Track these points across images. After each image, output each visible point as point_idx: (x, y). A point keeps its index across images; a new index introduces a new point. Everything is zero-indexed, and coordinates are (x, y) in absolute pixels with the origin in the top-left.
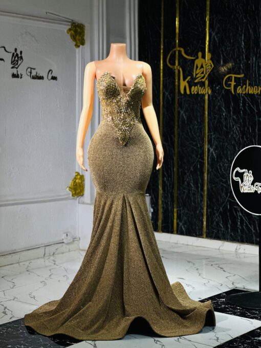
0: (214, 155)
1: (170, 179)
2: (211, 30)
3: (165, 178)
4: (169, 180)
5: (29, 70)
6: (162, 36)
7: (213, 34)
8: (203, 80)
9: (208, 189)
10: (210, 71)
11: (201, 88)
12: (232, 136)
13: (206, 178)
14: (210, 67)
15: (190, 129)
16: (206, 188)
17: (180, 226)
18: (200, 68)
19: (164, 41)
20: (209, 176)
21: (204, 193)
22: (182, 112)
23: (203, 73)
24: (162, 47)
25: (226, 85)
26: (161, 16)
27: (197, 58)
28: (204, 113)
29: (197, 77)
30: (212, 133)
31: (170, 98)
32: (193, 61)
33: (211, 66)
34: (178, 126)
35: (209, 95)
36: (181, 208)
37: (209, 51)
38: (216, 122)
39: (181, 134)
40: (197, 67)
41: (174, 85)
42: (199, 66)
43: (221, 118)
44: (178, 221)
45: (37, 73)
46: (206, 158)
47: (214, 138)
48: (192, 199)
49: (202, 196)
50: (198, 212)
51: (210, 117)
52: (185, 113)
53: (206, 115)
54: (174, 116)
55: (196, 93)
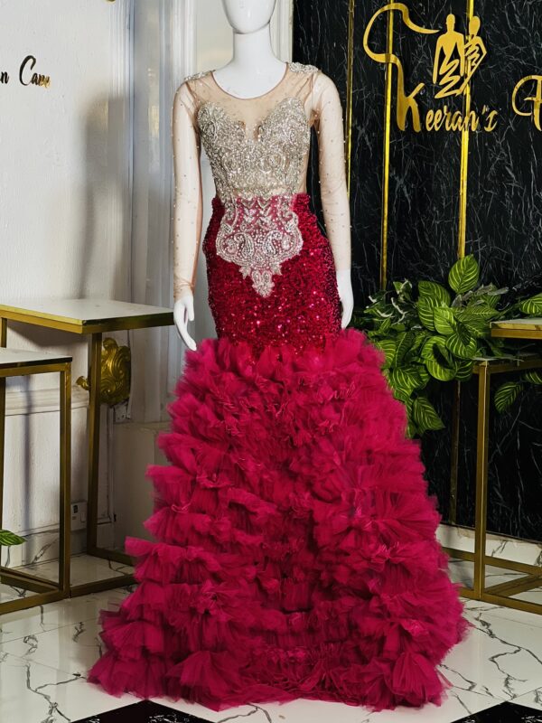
8: (458, 92)
10: (477, 66)
11: (453, 113)
12: (532, 247)
14: (476, 55)
15: (421, 229)
18: (451, 60)
22: (400, 182)
23: (457, 72)
25: (518, 108)
27: (444, 31)
28: (457, 185)
29: (441, 83)
30: (479, 240)
31: (368, 143)
32: (432, 40)
33: (480, 52)
35: (471, 134)
37: (475, 14)
39: (396, 240)
40: (442, 56)
41: (383, 109)
42: (448, 54)
43: (503, 198)
51: (472, 196)
52: (407, 183)
53: (463, 191)
54: (381, 193)
55: (437, 129)
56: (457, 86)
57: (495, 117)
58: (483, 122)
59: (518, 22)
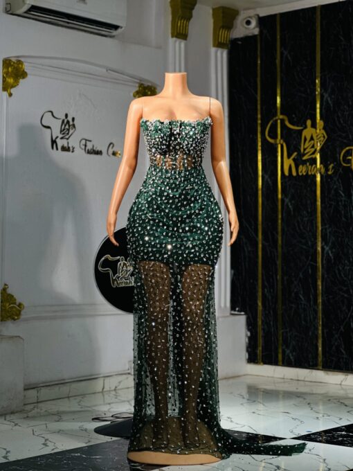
0: (331, 255)
1: (272, 290)
2: (323, 91)
3: (266, 290)
4: (270, 292)
5: (83, 142)
6: (259, 102)
7: (326, 95)
8: (314, 156)
9: (323, 301)
10: (322, 143)
11: (312, 166)
13: (320, 287)
14: (322, 139)
15: (298, 222)
16: (320, 300)
17: (286, 354)
18: (310, 141)
19: (261, 108)
20: (324, 283)
21: (318, 307)
22: (287, 200)
23: (313, 147)
24: (259, 116)
25: (344, 161)
26: (256, 76)
27: (306, 127)
28: (315, 200)
29: (306, 152)
30: (327, 226)
31: (270, 183)
32: (300, 132)
33: (324, 137)
34: (282, 218)
35: (321, 175)
36: (288, 330)
37: (321, 119)
38: (332, 211)
39: (286, 229)
40: (305, 139)
41: (277, 165)
42: (308, 138)
43: (339, 205)
44: (284, 347)
45: (93, 146)
46: (319, 260)
47: (330, 232)
48: (303, 315)
49: (316, 312)
50: (310, 333)
51: (323, 205)
52: (290, 201)
53: (319, 203)
54: (277, 206)
55: (304, 174)
56: (314, 153)
57: (333, 168)
58: (327, 170)
59: (342, 122)
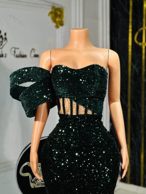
1: (137, 139)
3: (133, 138)
5: (13, 50)
6: (131, 17)
19: (132, 21)
24: (130, 26)
31: (137, 70)
45: (20, 52)
